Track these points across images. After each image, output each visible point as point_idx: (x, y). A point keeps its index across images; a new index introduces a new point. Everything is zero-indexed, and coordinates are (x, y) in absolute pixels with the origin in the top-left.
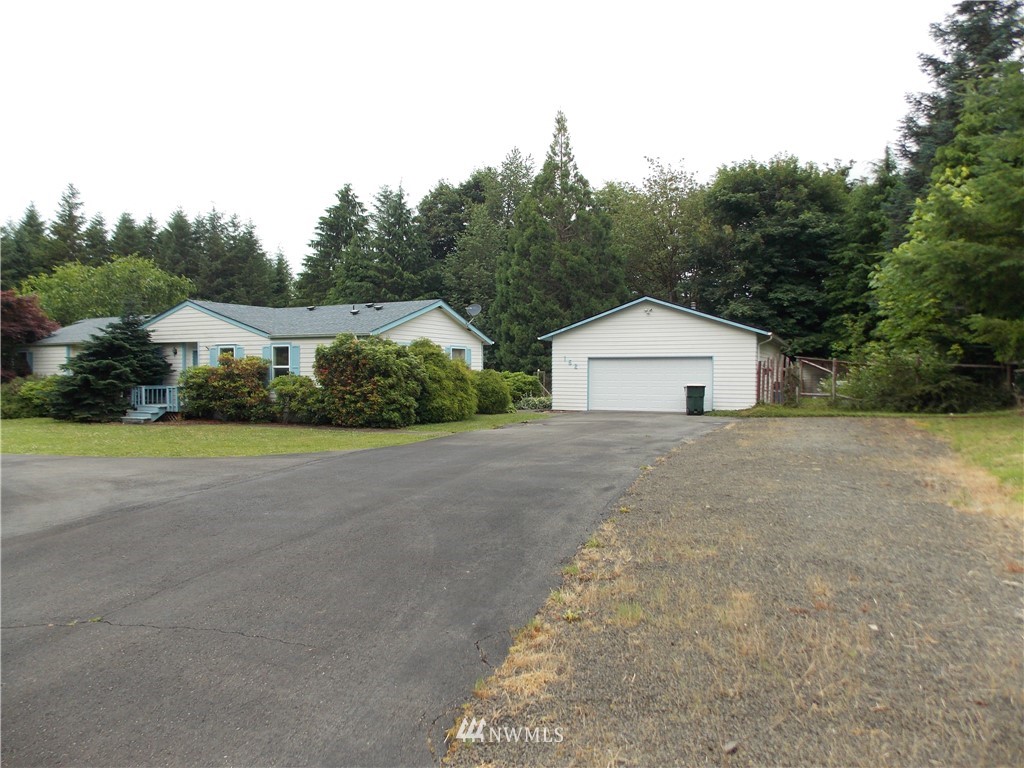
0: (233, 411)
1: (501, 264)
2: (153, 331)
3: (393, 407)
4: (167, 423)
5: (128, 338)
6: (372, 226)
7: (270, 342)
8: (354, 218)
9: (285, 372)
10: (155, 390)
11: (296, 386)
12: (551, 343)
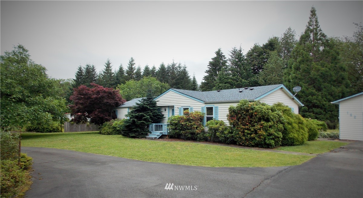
0: (190, 136)
1: (285, 74)
2: (158, 101)
3: (271, 137)
4: (163, 139)
5: (149, 104)
6: (229, 63)
7: (205, 105)
8: (221, 61)
9: (211, 118)
10: (158, 125)
11: (218, 125)
12: (338, 105)
